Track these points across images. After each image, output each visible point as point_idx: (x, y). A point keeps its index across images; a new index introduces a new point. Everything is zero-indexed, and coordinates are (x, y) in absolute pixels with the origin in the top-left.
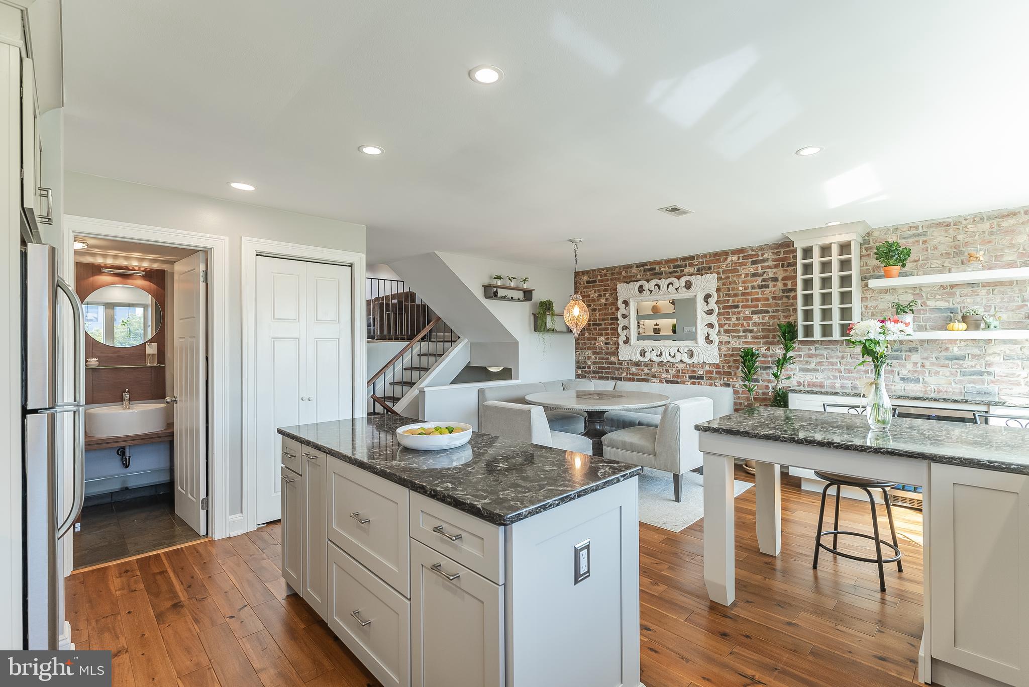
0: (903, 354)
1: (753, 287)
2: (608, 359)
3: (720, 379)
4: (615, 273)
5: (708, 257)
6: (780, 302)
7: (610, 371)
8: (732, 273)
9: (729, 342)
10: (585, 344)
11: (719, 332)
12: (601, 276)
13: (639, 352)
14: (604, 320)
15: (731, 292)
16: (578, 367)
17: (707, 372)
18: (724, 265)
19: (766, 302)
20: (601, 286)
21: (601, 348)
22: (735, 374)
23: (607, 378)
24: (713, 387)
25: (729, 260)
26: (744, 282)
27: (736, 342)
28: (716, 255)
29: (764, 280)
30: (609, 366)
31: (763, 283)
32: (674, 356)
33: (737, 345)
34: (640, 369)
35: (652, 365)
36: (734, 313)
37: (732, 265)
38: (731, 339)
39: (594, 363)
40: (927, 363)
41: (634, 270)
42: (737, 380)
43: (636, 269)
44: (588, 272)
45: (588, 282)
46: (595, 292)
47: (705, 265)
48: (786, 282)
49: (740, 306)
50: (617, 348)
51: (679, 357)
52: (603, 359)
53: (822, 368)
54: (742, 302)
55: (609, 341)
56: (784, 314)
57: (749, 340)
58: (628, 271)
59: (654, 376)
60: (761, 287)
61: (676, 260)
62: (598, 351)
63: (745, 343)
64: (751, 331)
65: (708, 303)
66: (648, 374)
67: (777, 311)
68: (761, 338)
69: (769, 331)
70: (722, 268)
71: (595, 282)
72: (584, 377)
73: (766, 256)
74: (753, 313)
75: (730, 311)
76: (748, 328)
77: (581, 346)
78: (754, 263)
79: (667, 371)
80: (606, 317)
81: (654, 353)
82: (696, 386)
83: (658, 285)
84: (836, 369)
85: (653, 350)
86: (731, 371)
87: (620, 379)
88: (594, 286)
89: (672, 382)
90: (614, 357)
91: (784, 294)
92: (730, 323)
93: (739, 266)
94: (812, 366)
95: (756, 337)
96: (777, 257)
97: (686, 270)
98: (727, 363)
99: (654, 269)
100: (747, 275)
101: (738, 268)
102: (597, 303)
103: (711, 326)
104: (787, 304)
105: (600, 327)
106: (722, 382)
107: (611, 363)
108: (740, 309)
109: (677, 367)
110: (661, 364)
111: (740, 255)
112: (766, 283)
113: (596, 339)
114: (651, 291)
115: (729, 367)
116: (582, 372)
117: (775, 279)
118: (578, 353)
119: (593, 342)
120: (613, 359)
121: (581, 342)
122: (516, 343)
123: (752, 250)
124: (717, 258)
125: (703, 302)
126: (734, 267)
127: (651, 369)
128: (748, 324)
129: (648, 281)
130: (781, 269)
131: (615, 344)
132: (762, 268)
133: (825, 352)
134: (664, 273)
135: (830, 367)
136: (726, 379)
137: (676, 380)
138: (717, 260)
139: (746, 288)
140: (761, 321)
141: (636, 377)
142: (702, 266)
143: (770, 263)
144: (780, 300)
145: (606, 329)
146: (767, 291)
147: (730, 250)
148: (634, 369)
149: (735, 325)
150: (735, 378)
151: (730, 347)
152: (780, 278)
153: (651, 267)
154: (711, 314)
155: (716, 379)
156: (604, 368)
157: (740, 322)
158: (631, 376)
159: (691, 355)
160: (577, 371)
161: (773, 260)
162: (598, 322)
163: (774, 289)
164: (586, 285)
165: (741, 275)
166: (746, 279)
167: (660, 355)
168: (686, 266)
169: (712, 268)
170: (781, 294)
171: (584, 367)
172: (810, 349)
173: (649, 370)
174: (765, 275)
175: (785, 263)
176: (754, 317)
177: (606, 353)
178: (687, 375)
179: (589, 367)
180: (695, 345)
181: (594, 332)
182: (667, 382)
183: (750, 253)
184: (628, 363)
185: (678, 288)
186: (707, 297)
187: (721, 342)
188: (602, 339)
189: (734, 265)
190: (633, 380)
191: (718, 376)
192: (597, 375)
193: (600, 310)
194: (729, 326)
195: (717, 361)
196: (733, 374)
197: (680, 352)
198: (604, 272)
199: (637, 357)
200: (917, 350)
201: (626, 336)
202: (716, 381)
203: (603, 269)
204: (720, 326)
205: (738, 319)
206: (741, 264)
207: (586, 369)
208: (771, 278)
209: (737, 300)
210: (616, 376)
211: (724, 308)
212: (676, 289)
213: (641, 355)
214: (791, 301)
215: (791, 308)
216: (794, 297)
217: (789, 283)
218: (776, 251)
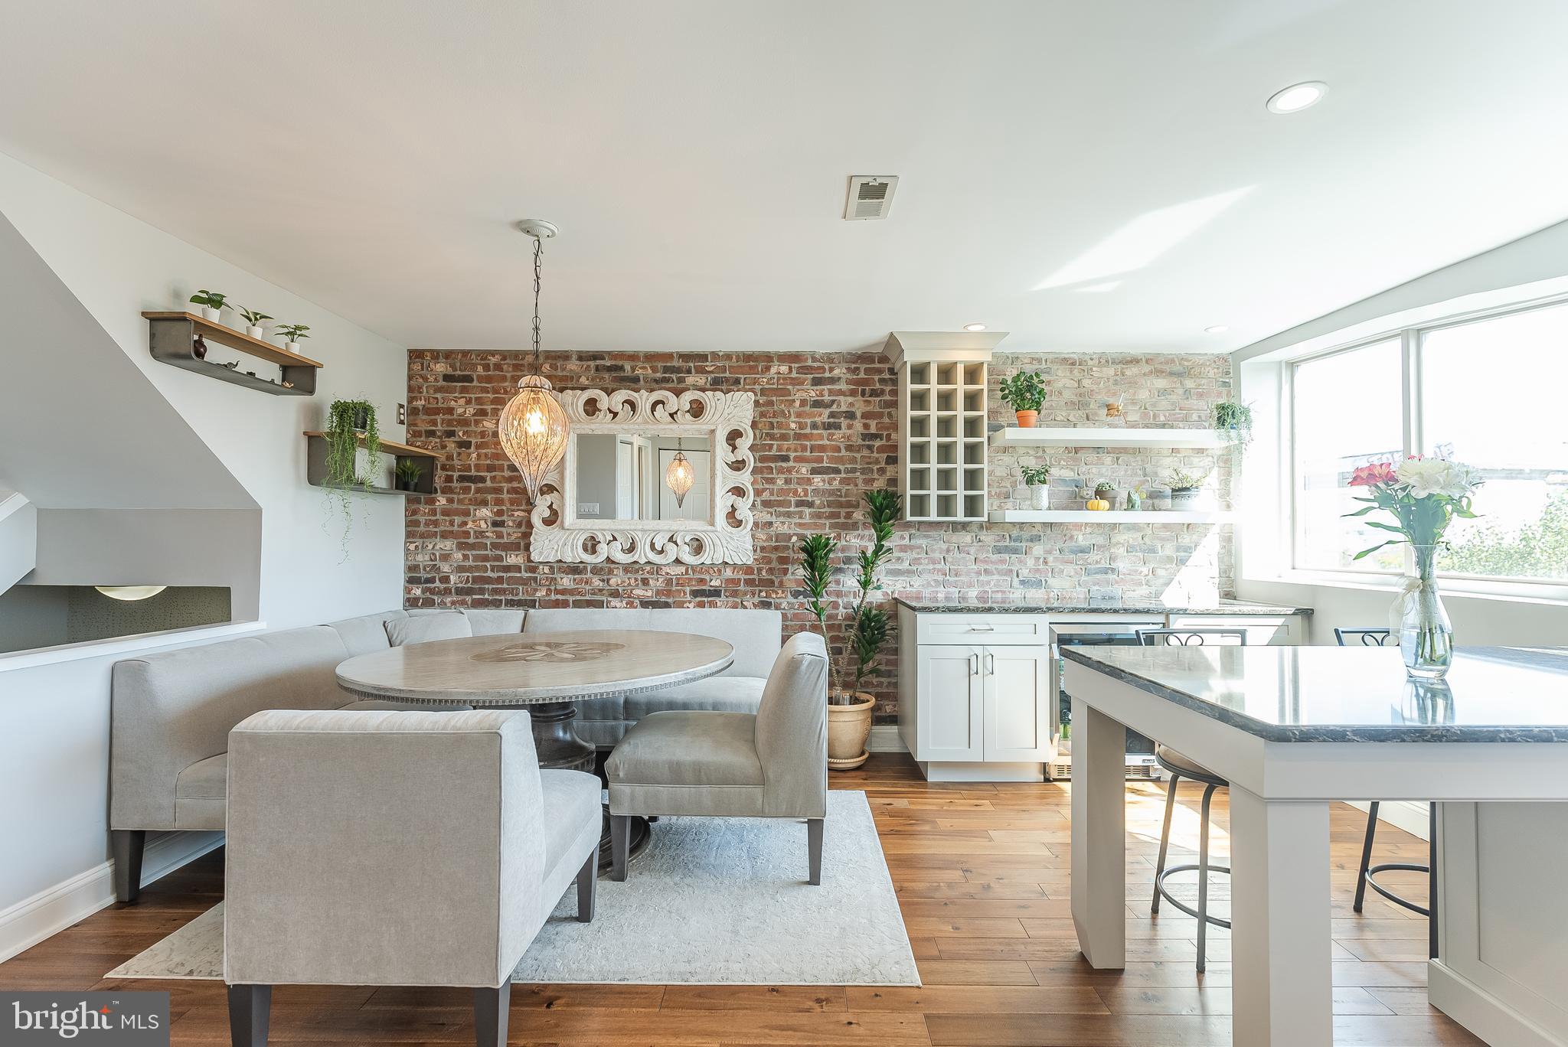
0: (1024, 544)
1: (814, 426)
2: (500, 558)
3: (754, 594)
4: (522, 365)
5: (734, 360)
6: (858, 455)
7: (505, 586)
8: (777, 395)
9: (771, 524)
10: (436, 523)
12: (486, 367)
13: (580, 543)
14: (490, 468)
15: (775, 431)
16: (411, 581)
17: (729, 581)
18: (765, 380)
19: (836, 454)
20: (485, 390)
21: (481, 534)
22: (781, 584)
23: (497, 604)
24: (740, 611)
25: (773, 370)
26: (799, 415)
27: (783, 523)
28: (749, 357)
29: (832, 415)
30: (501, 574)
31: (832, 420)
32: (662, 552)
33: (784, 529)
34: (582, 579)
35: (611, 571)
36: (780, 471)
37: (778, 379)
38: (773, 519)
39: (460, 569)
40: (1050, 559)
41: (573, 365)
42: (784, 595)
43: (578, 363)
44: (448, 355)
45: (447, 378)
46: (469, 402)
47: (727, 375)
48: (867, 421)
49: (791, 458)
50: (527, 535)
51: (672, 552)
52: (485, 558)
53: (920, 568)
54: (796, 451)
55: (505, 518)
56: (864, 477)
57: (807, 520)
58: (559, 364)
59: (615, 594)
60: (828, 426)
61: (669, 356)
62: (471, 540)
63: (800, 525)
64: (810, 505)
65: (734, 448)
66: (601, 590)
67: (854, 470)
68: (827, 518)
69: (841, 505)
70: (759, 384)
71: (469, 379)
72: (429, 603)
73: (836, 372)
74: (814, 471)
75: (773, 465)
76: (804, 498)
77: (422, 528)
78: (817, 382)
79: (645, 582)
80: (497, 462)
81: (617, 544)
82: (707, 611)
83: (633, 405)
84: (939, 570)
85: (615, 539)
86: (773, 577)
87: (532, 604)
88: (464, 390)
89: (655, 605)
90: (517, 556)
91: (864, 443)
92: (773, 489)
93: (791, 384)
94: (905, 565)
95: (819, 516)
96: (855, 377)
97: (690, 380)
98: (767, 563)
99: (621, 368)
100: (803, 403)
101: (789, 387)
102: (473, 428)
103: (739, 491)
104: (869, 460)
105: (481, 485)
106: (756, 600)
107: (508, 569)
108: (791, 464)
109: (667, 574)
110: (631, 568)
111: (793, 365)
112: (837, 421)
113: (467, 513)
114: (615, 414)
115: (771, 571)
116: (423, 592)
117: (851, 415)
118: (412, 547)
119: (457, 520)
120: (512, 559)
121: (422, 519)
122: (255, 513)
123: (814, 359)
124: (751, 363)
125: (725, 445)
126: (781, 384)
127: (608, 580)
128: (806, 491)
129: (609, 392)
130: (860, 397)
131: (519, 525)
132: (831, 392)
133: (923, 542)
134: (641, 379)
135: (931, 567)
136: (763, 594)
137: (663, 599)
138: (751, 367)
139: (802, 426)
140: (827, 486)
141: (571, 599)
142: (722, 375)
143: (843, 386)
144: (858, 451)
145: (499, 490)
146: (838, 434)
147: (776, 353)
148: (566, 581)
149: (781, 491)
150: (780, 592)
151: (773, 533)
152: (859, 415)
153: (614, 363)
154: (738, 469)
155: (745, 594)
156: (488, 580)
157: (792, 486)
158: (560, 597)
159: (698, 547)
160: (408, 591)
161: (848, 382)
162: (473, 473)
163: (849, 432)
164: (441, 383)
165: (794, 401)
166: (802, 409)
167: (631, 549)
168: (689, 371)
169: (742, 381)
170: (860, 442)
171: (432, 580)
172: (902, 538)
173: (603, 581)
174: (835, 406)
175: (867, 388)
176: (815, 480)
177: (495, 546)
178: (688, 589)
179: (445, 579)
180: (710, 528)
181: (462, 496)
182: (645, 604)
183: (809, 363)
184: (551, 568)
185: (676, 413)
186: (734, 436)
187: (756, 524)
188: (485, 512)
189: (782, 381)
190: (564, 604)
191: (749, 589)
192: (468, 599)
193: (478, 447)
194: (772, 494)
195: (747, 558)
196: (776, 584)
197: (676, 543)
198: (493, 360)
199: (574, 554)
200: (1038, 538)
201: (550, 507)
202: (745, 598)
203: (493, 353)
204: (757, 492)
205: (787, 481)
206: (795, 382)
207: (437, 584)
208: (844, 412)
209: (786, 446)
210: (521, 597)
211: (763, 459)
212: (671, 415)
213: (585, 549)
214: (875, 455)
215: (875, 467)
216: (881, 450)
217: (873, 424)
218: (853, 366)
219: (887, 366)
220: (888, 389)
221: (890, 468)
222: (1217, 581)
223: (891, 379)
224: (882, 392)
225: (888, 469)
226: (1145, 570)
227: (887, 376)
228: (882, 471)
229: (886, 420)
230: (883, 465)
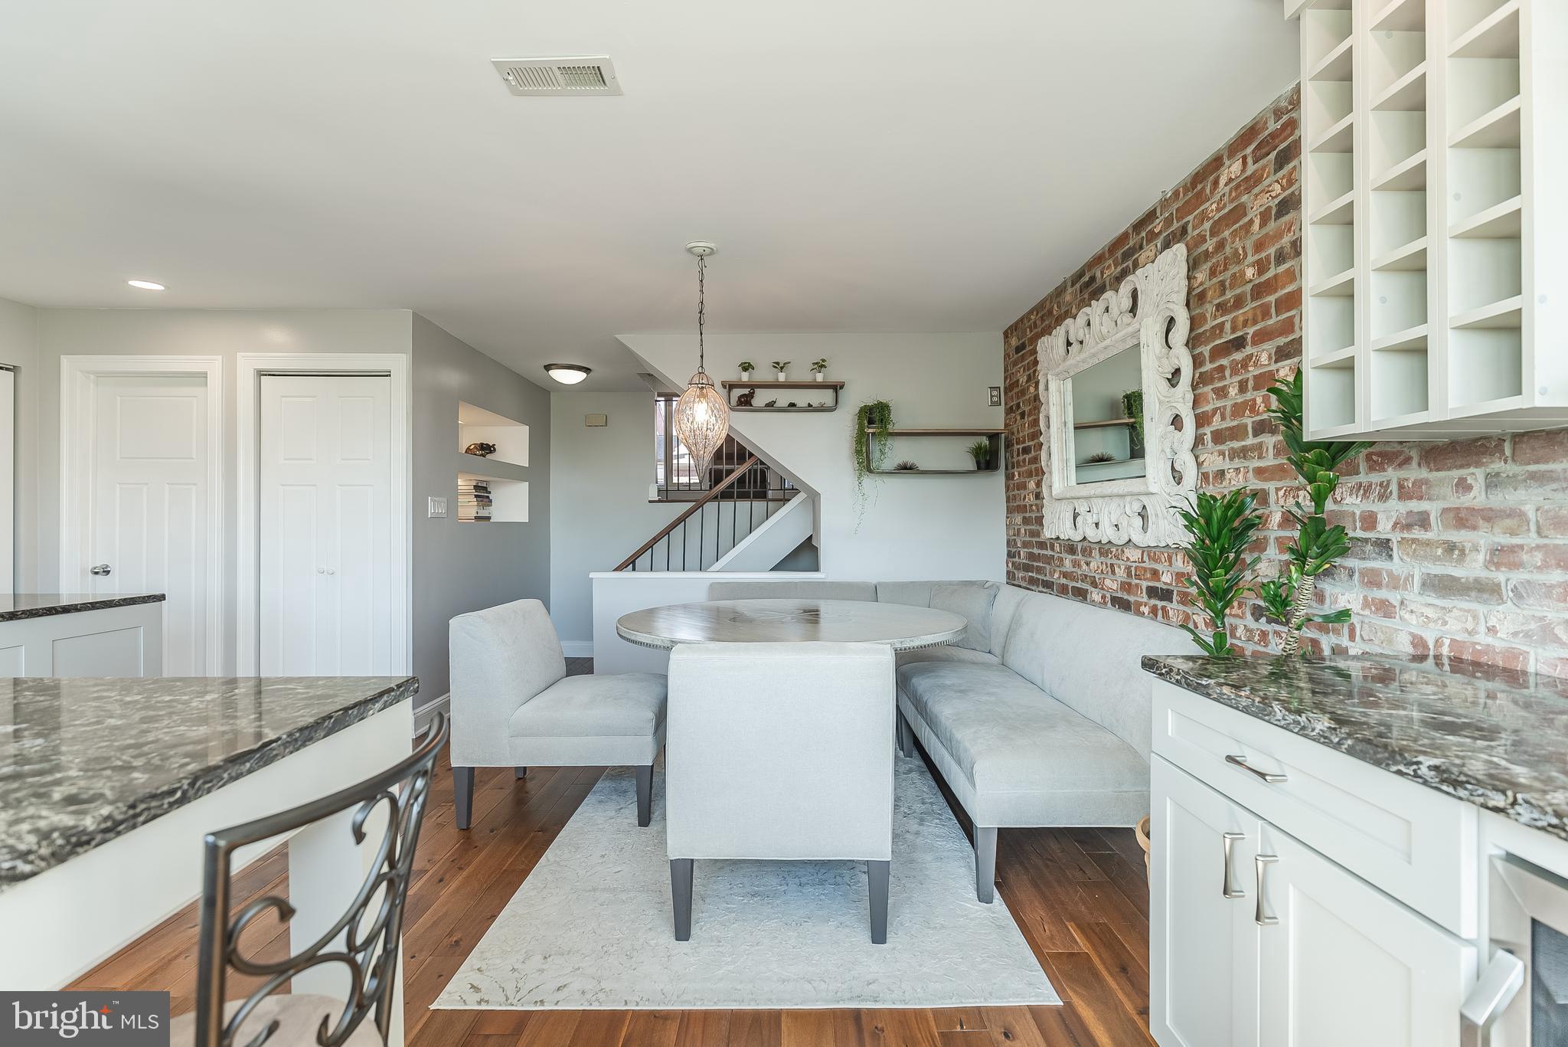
2: (1038, 533)
5: (1181, 195)
7: (1041, 564)
8: (1228, 226)
9: (1223, 475)
10: (1015, 499)
11: (1199, 441)
12: (1029, 328)
13: (1068, 515)
15: (1227, 295)
16: (1008, 554)
17: (1179, 576)
18: (1214, 206)
20: (1030, 353)
21: (1031, 507)
25: (1223, 180)
32: (1117, 526)
34: (1075, 561)
35: (1089, 552)
36: (1233, 369)
37: (1230, 193)
39: (1024, 545)
41: (1068, 293)
42: (1239, 612)
43: (1071, 289)
44: (1016, 326)
45: (1017, 350)
46: (1024, 370)
47: (1174, 227)
49: (1249, 339)
50: (1043, 507)
51: (1126, 528)
52: (1033, 534)
53: (1519, 577)
54: (1255, 321)
55: (1040, 489)
59: (1094, 583)
61: (1126, 235)
62: (1027, 515)
65: (1170, 349)
66: (1086, 577)
70: (1209, 219)
71: (1024, 346)
72: (1013, 578)
74: (1280, 355)
75: (1224, 362)
76: (1265, 416)
77: (1011, 504)
79: (1112, 569)
80: (1035, 428)
81: (1088, 517)
82: (1159, 622)
83: (1088, 322)
85: (1090, 509)
87: (1052, 587)
88: (1023, 358)
89: (1121, 605)
92: (1224, 408)
93: (1246, 191)
94: (1473, 568)
97: (1143, 259)
99: (1095, 276)
101: (1243, 199)
103: (1177, 422)
105: (1030, 455)
107: (1039, 544)
108: (1248, 351)
109: (1126, 560)
110: (1101, 549)
111: (1248, 150)
113: (1025, 487)
114: (1081, 342)
116: (1011, 567)
118: (1008, 522)
119: (1023, 494)
121: (1011, 494)
122: (817, 497)
124: (1199, 187)
125: (1159, 347)
126: (1234, 200)
127: (1089, 562)
128: (1266, 402)
129: (1074, 316)
137: (1126, 597)
138: (1199, 195)
139: (1262, 266)
141: (1071, 585)
142: (1170, 230)
145: (1037, 460)
147: (1225, 146)
148: (1068, 562)
149: (1235, 410)
153: (1090, 275)
154: (1177, 384)
156: (1034, 557)
157: (1249, 396)
158: (1066, 582)
159: (1147, 521)
160: (1007, 565)
162: (1027, 443)
164: (1015, 357)
165: (1251, 222)
167: (1098, 524)
168: (1141, 247)
171: (1014, 555)
172: (1463, 486)
173: (1087, 564)
177: (1036, 520)
178: (1144, 585)
179: (1019, 554)
181: (1023, 470)
182: (1114, 600)
183: (1273, 126)
184: (1060, 546)
185: (1117, 317)
187: (1205, 477)
188: (1032, 485)
189: (1234, 194)
190: (1068, 592)
192: (1028, 576)
193: (1029, 414)
194: (1223, 417)
197: (1126, 513)
198: (1033, 318)
199: (1069, 529)
203: (1033, 311)
204: (1201, 420)
205: (1243, 387)
206: (1251, 182)
207: (1017, 558)
209: (1241, 319)
210: (1045, 578)
211: (1213, 355)
212: (1116, 324)
213: (1072, 523)
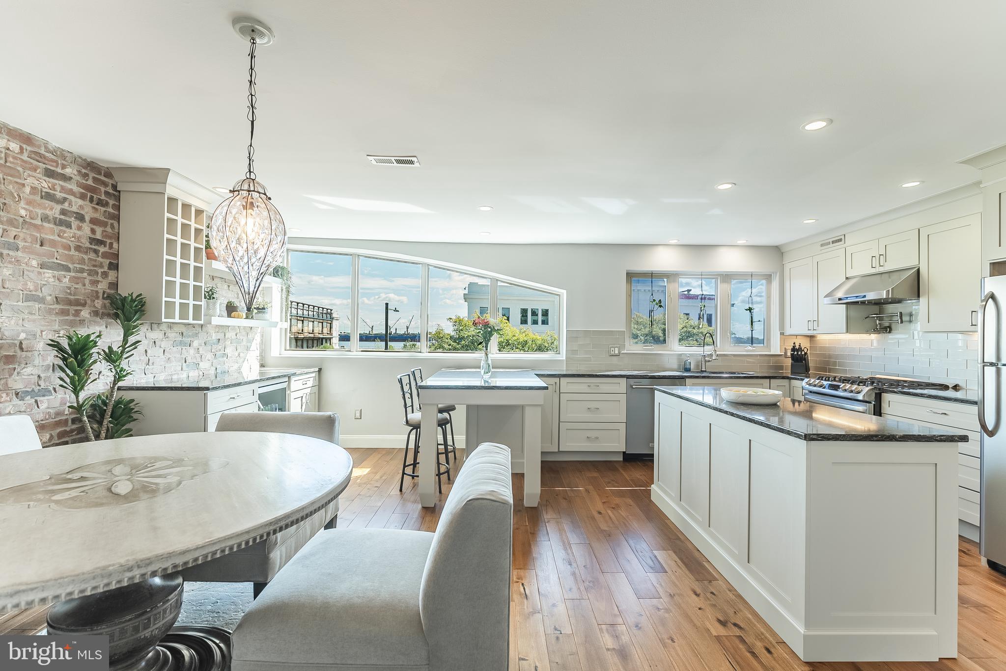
1: (45, 219)
6: (86, 257)
19: (66, 252)
22: (5, 386)
26: (29, 202)
29: (63, 212)
31: (62, 217)
37: (9, 156)
40: (200, 349)
48: (94, 227)
49: (21, 247)
54: (25, 240)
56: (91, 278)
57: (36, 316)
60: (61, 223)
63: (30, 321)
64: (41, 300)
67: (82, 271)
68: (58, 315)
69: (70, 303)
73: (68, 171)
74: (44, 266)
76: (34, 293)
78: (49, 174)
91: (91, 246)
93: (21, 166)
95: (49, 312)
96: (84, 182)
100: (34, 191)
101: (19, 168)
104: (95, 263)
108: (19, 253)
111: (24, 146)
112: (67, 219)
123: (47, 149)
128: (36, 286)
130: (88, 203)
132: (63, 188)
139: (31, 215)
140: (57, 283)
143: (76, 189)
144: (86, 253)
146: (69, 233)
152: (87, 218)
157: (21, 279)
161: (79, 185)
163: (79, 233)
165: (24, 185)
166: (33, 197)
170: (88, 245)
174: (66, 204)
175: (95, 196)
176: (45, 275)
206: (26, 166)
208: (75, 213)
214: (100, 259)
215: (100, 271)
216: (105, 255)
217: (99, 230)
218: (84, 171)
219: (110, 181)
220: (111, 202)
221: (112, 274)
222: (259, 358)
223: (114, 195)
224: (106, 204)
225: (110, 274)
226: (237, 354)
227: (111, 191)
228: (105, 275)
229: (109, 229)
230: (106, 269)
